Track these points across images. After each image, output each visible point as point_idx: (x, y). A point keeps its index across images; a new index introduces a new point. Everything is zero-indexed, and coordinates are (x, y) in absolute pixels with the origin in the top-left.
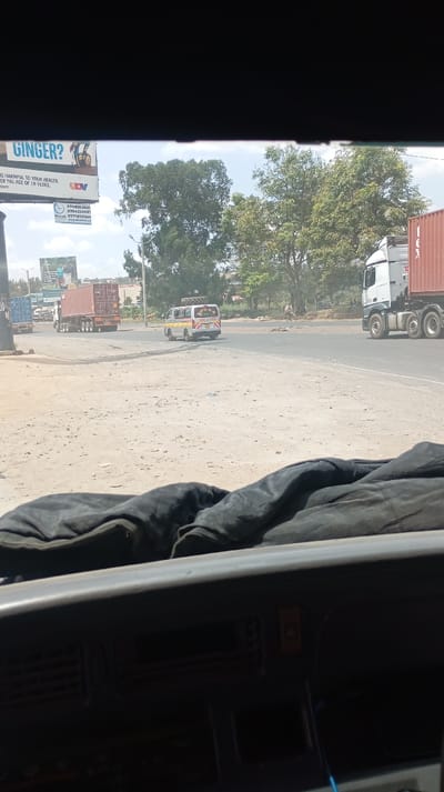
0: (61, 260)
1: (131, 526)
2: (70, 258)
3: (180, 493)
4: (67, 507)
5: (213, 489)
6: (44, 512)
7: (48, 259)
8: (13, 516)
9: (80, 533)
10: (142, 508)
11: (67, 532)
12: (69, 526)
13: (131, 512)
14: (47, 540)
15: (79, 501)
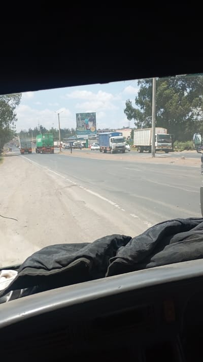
0: (88, 115)
1: (87, 261)
2: (93, 113)
3: (108, 242)
4: (56, 252)
5: (123, 236)
6: (45, 256)
7: (80, 114)
8: (31, 259)
9: (64, 266)
10: (91, 251)
11: (58, 265)
12: (58, 262)
13: (87, 254)
14: (49, 270)
15: (61, 248)
